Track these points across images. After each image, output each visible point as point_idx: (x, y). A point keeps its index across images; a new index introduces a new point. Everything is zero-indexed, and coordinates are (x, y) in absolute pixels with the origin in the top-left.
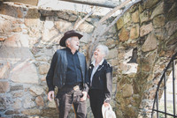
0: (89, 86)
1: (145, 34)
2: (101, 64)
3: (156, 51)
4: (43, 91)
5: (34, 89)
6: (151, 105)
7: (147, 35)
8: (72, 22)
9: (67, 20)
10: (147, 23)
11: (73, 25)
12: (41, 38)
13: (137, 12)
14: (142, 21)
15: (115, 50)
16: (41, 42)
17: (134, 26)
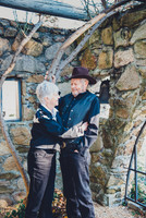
3: (138, 91)
6: (127, 162)
7: (125, 66)
8: (8, 38)
10: (124, 48)
13: (110, 28)
14: (118, 43)
17: (104, 49)
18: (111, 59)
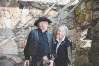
0: (54, 56)
1: (97, 17)
2: (63, 40)
4: (21, 60)
5: (14, 59)
8: (42, 9)
9: (39, 9)
11: (44, 12)
12: (20, 22)
13: (91, 1)
14: (95, 7)
15: (74, 30)
16: (20, 24)
17: (88, 12)
18: (91, 16)
